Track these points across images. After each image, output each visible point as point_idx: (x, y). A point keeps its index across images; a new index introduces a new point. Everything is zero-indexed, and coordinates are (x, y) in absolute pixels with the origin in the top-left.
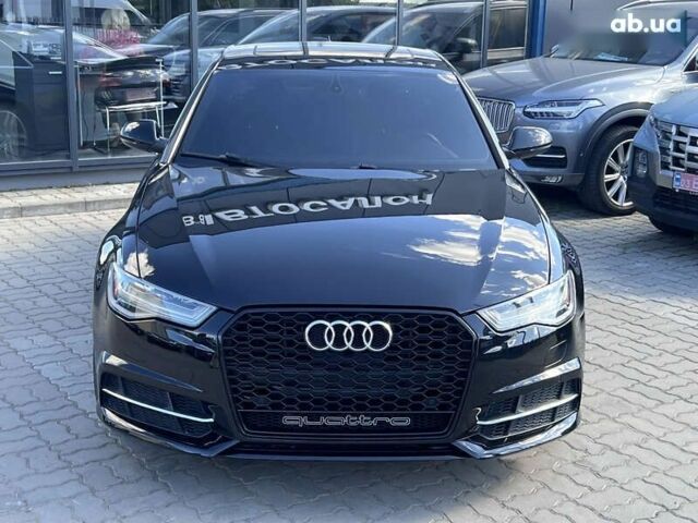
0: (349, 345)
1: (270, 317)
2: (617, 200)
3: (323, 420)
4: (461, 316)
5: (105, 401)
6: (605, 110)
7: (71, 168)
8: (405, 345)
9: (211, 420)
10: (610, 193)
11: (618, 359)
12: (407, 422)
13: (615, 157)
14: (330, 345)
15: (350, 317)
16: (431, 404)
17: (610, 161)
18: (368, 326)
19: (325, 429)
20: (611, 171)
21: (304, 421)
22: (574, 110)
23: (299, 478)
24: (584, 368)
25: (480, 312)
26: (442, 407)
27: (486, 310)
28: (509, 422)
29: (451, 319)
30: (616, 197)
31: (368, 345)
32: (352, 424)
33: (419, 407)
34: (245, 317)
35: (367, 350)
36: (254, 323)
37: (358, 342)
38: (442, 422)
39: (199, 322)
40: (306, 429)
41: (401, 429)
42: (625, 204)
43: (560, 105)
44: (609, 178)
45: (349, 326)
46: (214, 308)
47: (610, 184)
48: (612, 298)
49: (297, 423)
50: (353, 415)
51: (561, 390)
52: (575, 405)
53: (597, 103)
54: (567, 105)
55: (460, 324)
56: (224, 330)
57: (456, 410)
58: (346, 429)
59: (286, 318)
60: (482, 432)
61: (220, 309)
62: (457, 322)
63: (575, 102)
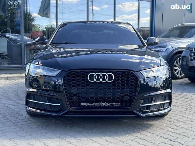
0: (101, 80)
1: (77, 72)
2: (178, 75)
3: (94, 104)
4: (135, 72)
5: (28, 103)
6: (173, 49)
7: (22, 68)
8: (118, 80)
9: (60, 105)
10: (176, 73)
11: (181, 105)
12: (119, 104)
13: (177, 62)
14: (95, 80)
15: (101, 72)
16: (126, 99)
17: (175, 63)
18: (107, 74)
19: (94, 106)
20: (176, 66)
21: (88, 104)
22: (164, 49)
23: (87, 127)
24: (172, 92)
25: (140, 71)
26: (129, 100)
27: (142, 71)
28: (150, 106)
29: (132, 73)
30: (178, 74)
31: (107, 80)
32: (102, 105)
33: (123, 100)
34: (69, 73)
35: (107, 82)
36: (73, 74)
37: (104, 79)
38: (129, 104)
39: (56, 75)
40: (88, 106)
41: (117, 107)
42: (180, 76)
43: (160, 48)
44: (175, 68)
45: (101, 74)
46: (61, 71)
47: (176, 70)
48: (178, 94)
49: (85, 105)
50: (103, 102)
51: (165, 98)
52: (170, 104)
53: (171, 47)
54: (162, 48)
55: (135, 75)
56: (64, 76)
57: (134, 100)
58: (101, 107)
59: (82, 73)
60: (142, 109)
61: (62, 71)
62: (133, 74)
63: (165, 47)
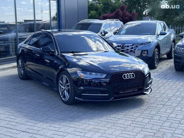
0: (129, 78)
1: (116, 74)
9: (108, 95)
12: (137, 90)
14: (127, 78)
18: (131, 74)
19: (126, 93)
21: (123, 92)
26: (141, 87)
31: (132, 77)
33: (138, 87)
34: (112, 75)
40: (123, 93)
45: (129, 74)
59: (119, 74)
61: (108, 74)
